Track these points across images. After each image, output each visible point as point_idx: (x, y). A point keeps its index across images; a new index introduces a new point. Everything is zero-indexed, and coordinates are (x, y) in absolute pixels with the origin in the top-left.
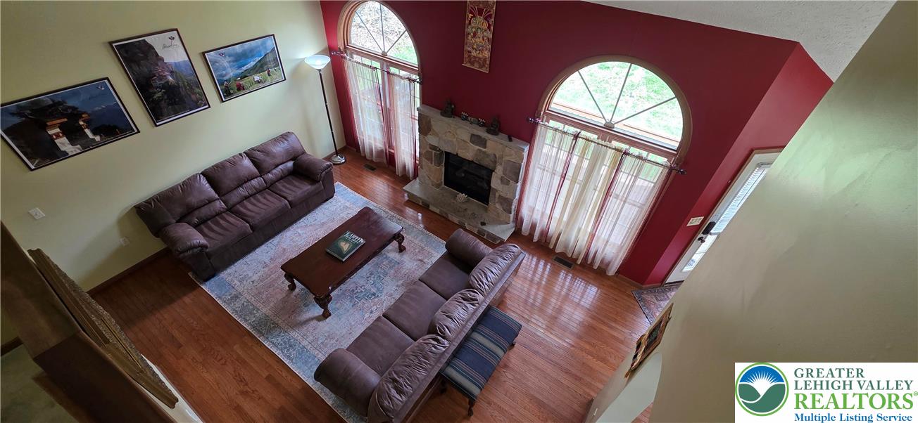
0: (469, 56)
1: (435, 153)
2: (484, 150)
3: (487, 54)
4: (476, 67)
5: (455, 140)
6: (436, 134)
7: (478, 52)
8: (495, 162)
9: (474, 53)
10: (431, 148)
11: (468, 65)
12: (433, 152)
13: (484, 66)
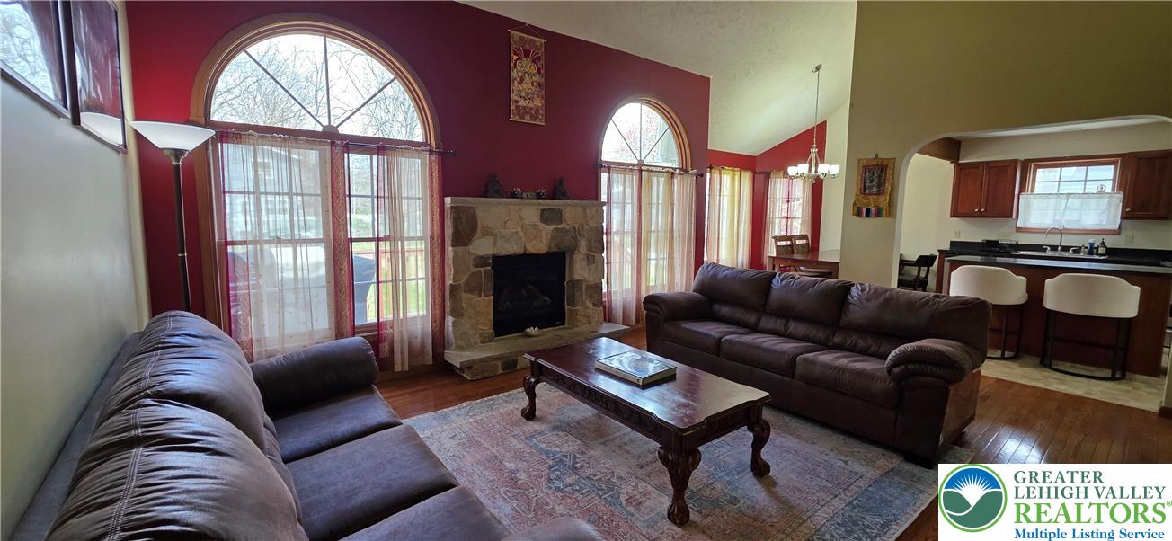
0: (517, 107)
1: (485, 270)
2: (560, 226)
3: (539, 102)
4: (527, 120)
5: (520, 229)
6: (488, 233)
7: (527, 101)
8: (575, 238)
9: (523, 103)
10: (476, 267)
11: (517, 119)
12: (482, 269)
13: (537, 117)
